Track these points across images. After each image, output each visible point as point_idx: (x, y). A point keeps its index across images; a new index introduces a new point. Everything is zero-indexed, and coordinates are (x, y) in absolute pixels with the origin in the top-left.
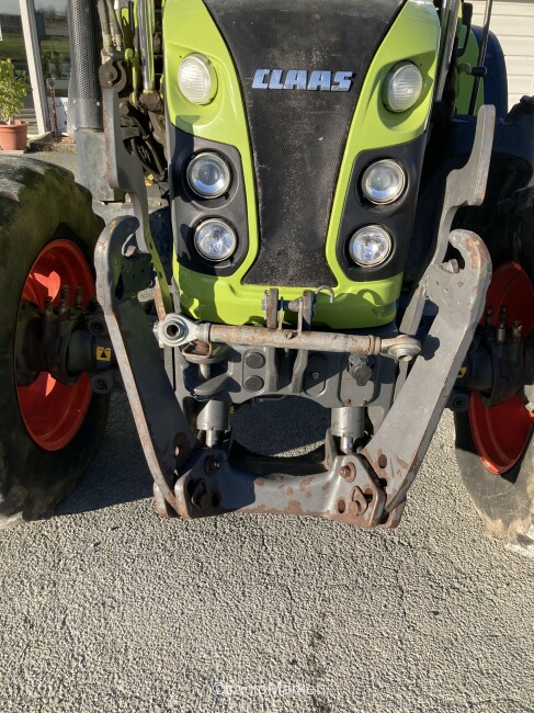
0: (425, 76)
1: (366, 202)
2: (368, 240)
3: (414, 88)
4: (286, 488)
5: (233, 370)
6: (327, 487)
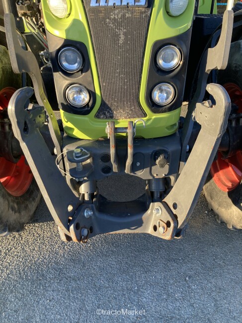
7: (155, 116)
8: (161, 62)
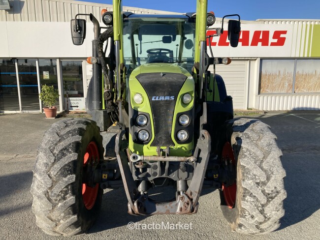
0: (192, 96)
1: (180, 125)
2: (182, 134)
3: (189, 99)
4: (165, 206)
5: (149, 170)
6: (177, 205)
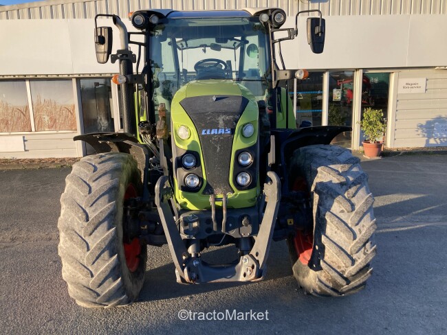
7: (239, 192)
8: (241, 161)
